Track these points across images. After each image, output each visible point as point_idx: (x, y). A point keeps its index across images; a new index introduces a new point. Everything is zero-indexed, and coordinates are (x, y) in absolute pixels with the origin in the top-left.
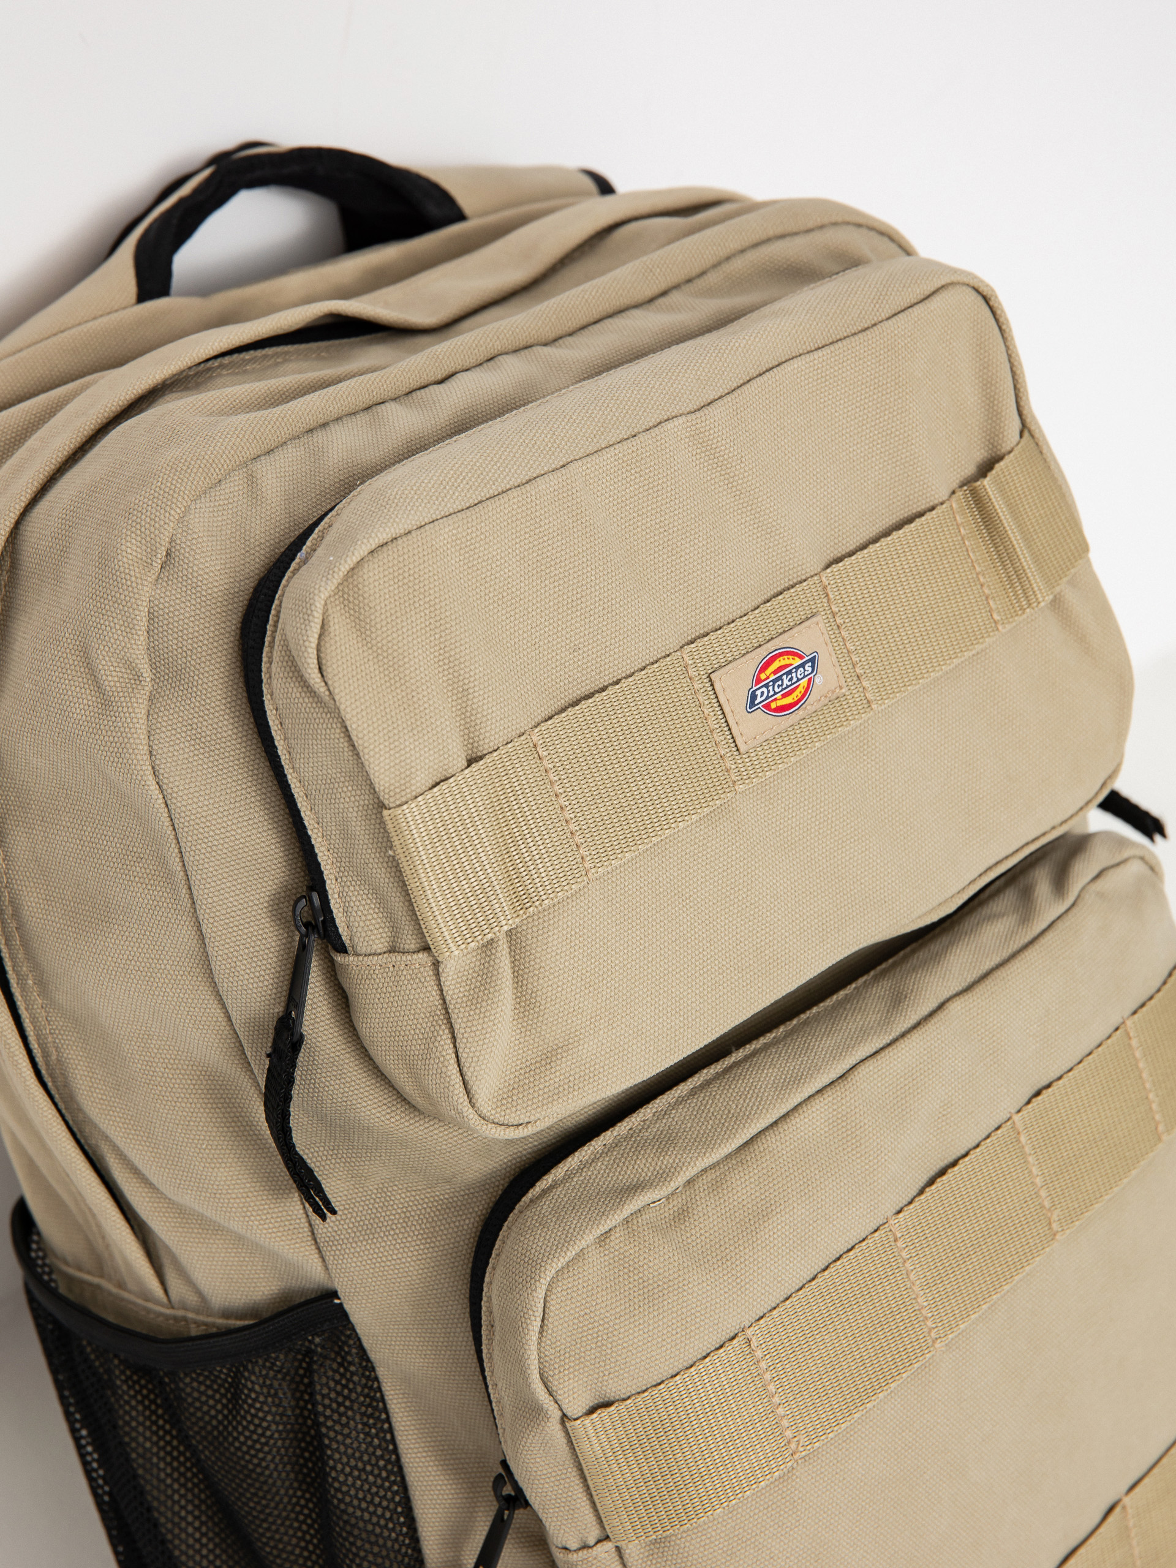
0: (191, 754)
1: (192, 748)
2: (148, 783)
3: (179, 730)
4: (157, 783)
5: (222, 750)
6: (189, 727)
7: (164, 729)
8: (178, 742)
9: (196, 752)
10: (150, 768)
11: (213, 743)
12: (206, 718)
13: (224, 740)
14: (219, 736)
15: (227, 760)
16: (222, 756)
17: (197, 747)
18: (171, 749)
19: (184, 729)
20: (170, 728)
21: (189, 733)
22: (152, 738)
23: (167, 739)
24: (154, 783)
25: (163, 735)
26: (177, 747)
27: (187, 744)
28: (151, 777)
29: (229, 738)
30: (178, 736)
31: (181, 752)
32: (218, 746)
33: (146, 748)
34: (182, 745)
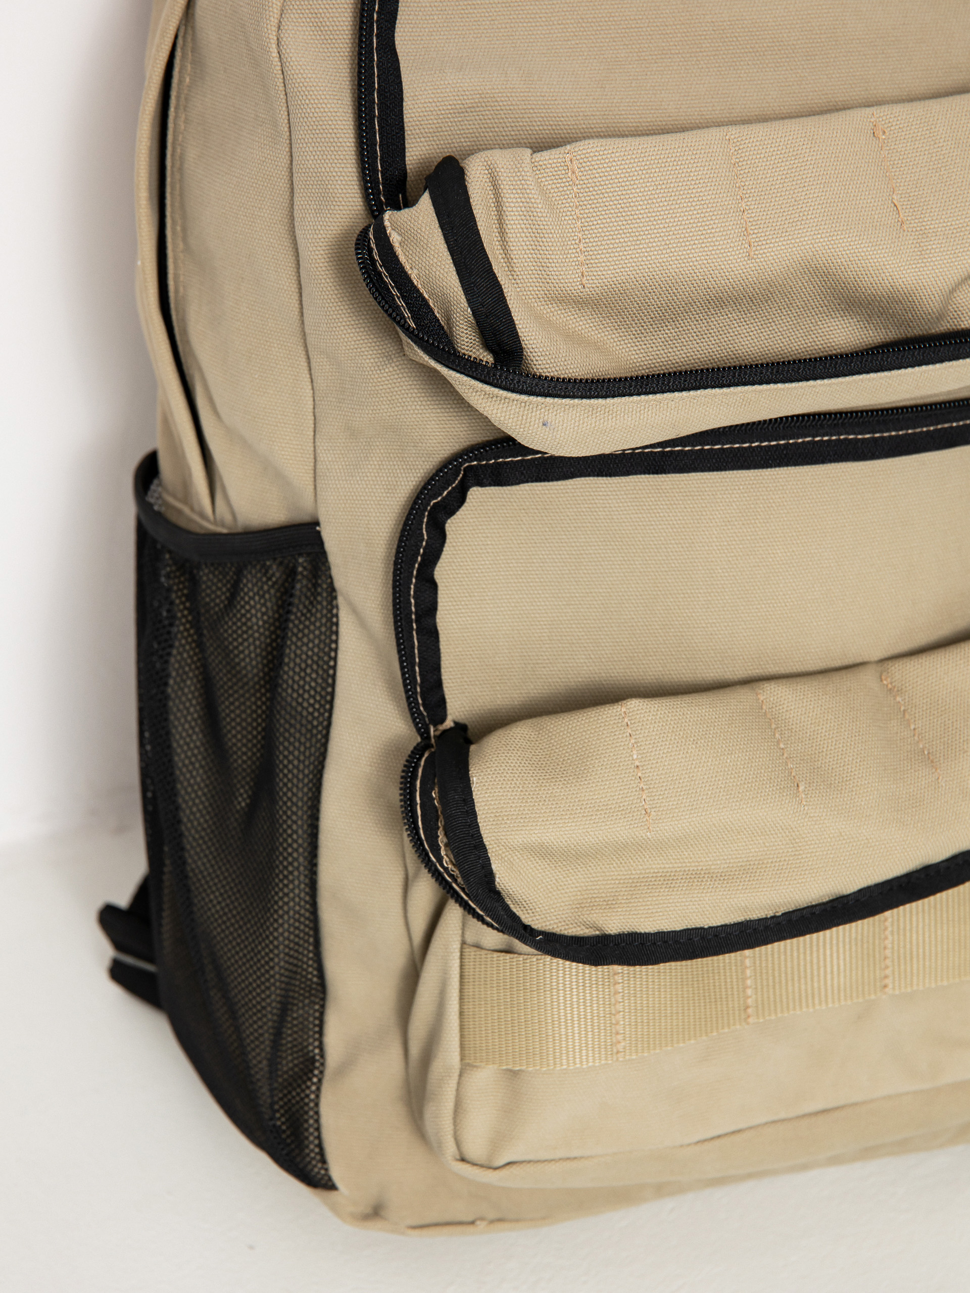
0: (309, 37)
1: (311, 33)
2: (271, 50)
3: (306, 16)
4: (279, 53)
5: (334, 41)
6: (314, 15)
7: (294, 11)
8: (302, 24)
9: (313, 37)
10: (275, 38)
11: (329, 32)
12: (330, 10)
13: (338, 32)
14: (335, 28)
15: (335, 50)
16: (332, 45)
17: (316, 33)
18: (295, 28)
19: (310, 15)
20: (299, 11)
21: (313, 20)
22: (283, 16)
23: (295, 20)
24: (276, 51)
25: (292, 16)
26: (300, 28)
27: (309, 29)
28: (274, 46)
29: (342, 32)
30: (304, 20)
31: (302, 33)
32: (331, 37)
33: (276, 21)
34: (304, 28)
